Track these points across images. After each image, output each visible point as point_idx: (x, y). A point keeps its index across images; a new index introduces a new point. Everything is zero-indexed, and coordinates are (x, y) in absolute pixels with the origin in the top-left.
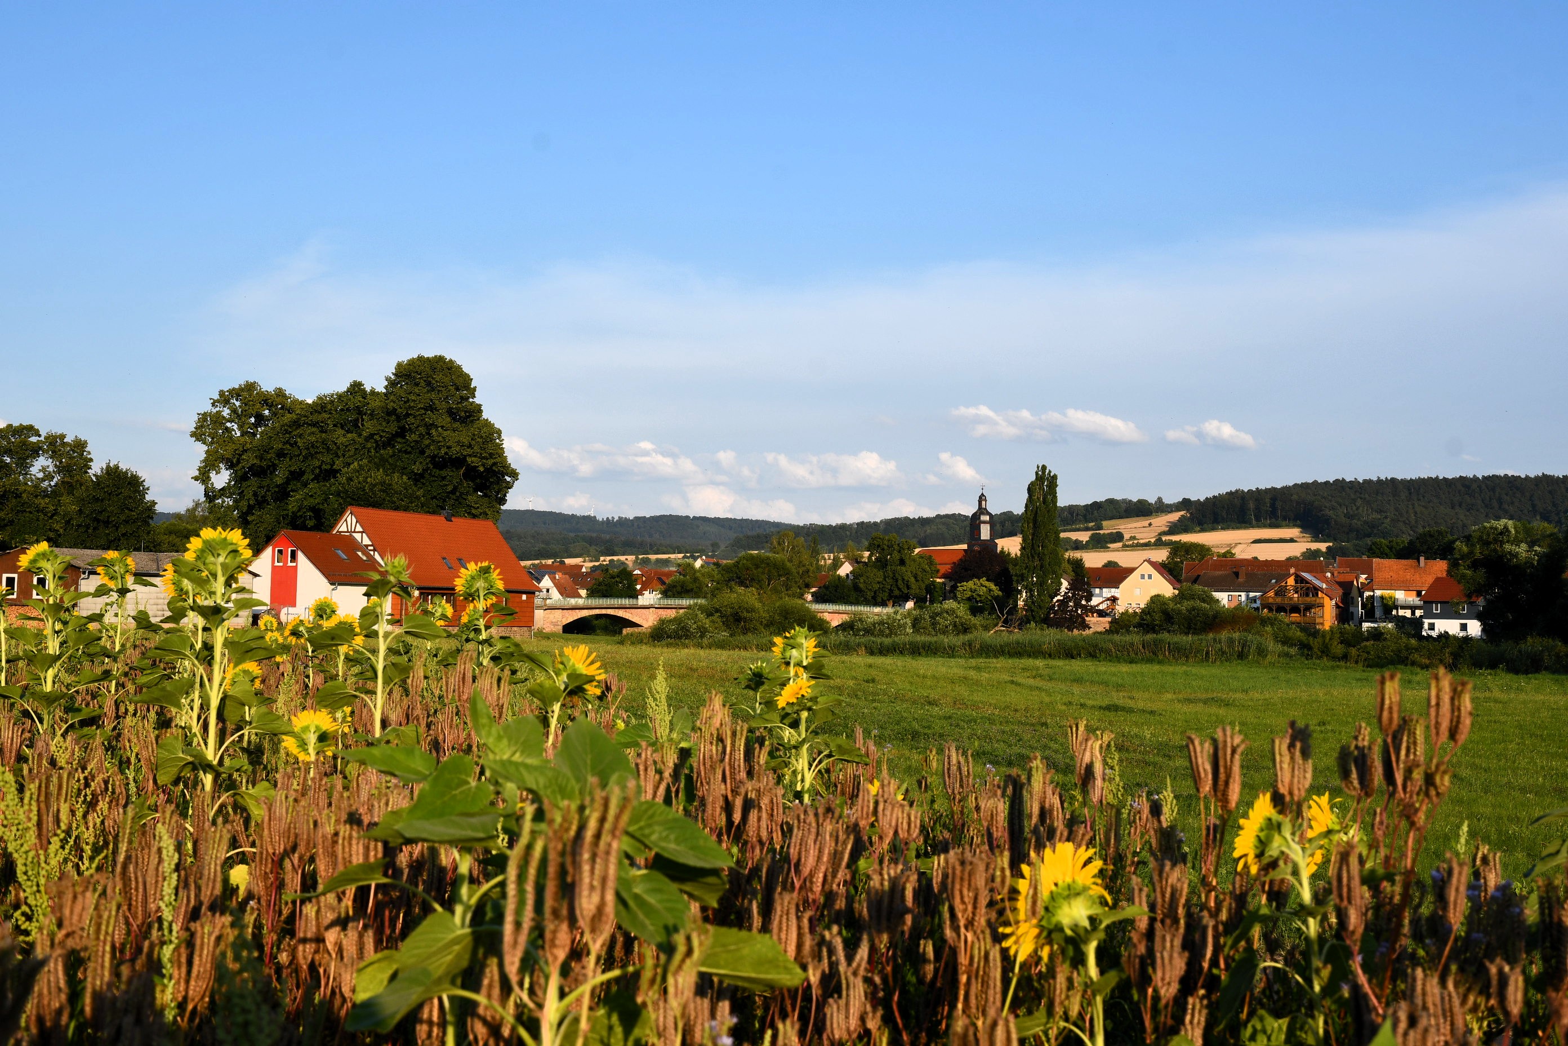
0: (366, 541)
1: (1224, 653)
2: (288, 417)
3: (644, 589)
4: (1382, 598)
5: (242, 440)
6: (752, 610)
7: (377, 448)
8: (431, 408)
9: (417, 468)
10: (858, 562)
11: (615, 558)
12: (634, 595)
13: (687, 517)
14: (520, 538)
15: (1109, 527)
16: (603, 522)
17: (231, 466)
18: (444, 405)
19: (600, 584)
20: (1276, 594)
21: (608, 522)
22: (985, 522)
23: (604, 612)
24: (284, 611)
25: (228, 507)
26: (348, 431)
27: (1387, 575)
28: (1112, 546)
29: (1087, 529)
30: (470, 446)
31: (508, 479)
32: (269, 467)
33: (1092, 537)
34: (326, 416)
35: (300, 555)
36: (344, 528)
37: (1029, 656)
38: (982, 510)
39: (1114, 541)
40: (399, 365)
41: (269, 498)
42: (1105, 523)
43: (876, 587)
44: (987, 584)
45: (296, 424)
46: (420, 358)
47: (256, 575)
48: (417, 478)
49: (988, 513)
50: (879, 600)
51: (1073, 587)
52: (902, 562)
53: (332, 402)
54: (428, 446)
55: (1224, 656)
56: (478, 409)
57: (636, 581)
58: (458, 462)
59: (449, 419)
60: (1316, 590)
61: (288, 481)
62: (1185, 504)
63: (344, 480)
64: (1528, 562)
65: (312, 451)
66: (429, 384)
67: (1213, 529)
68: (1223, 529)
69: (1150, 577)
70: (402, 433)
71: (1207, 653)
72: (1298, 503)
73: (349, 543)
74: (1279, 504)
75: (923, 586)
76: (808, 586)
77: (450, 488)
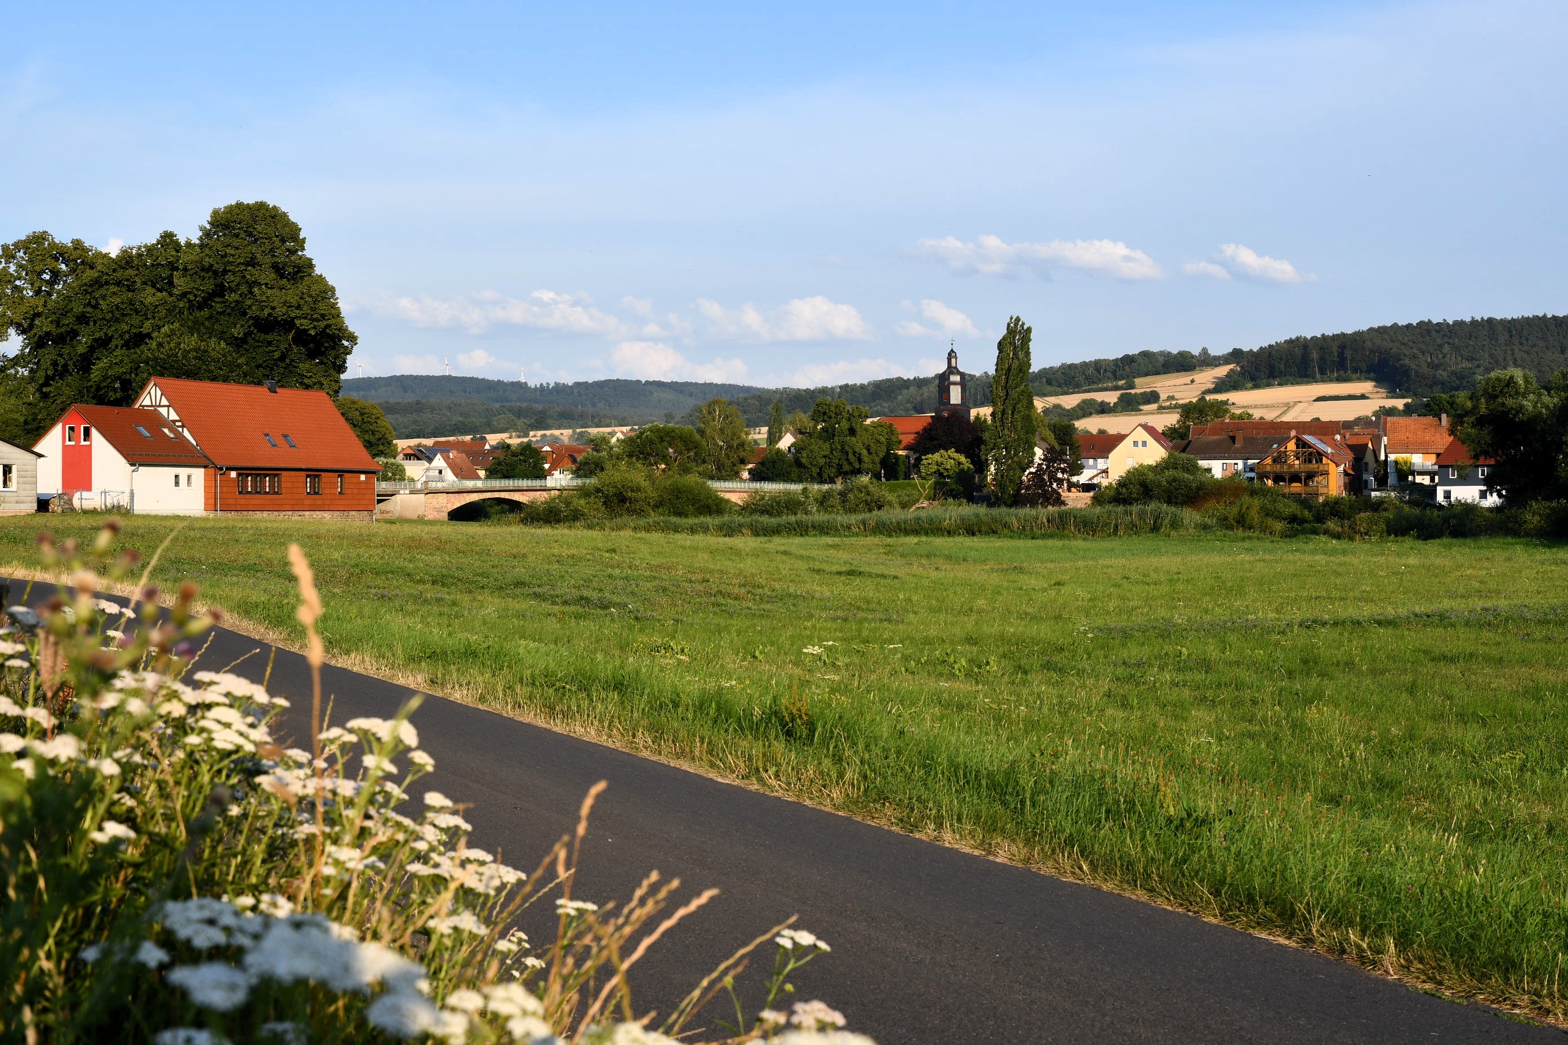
0: (173, 416)
1: (1134, 525)
2: (90, 274)
3: (553, 468)
4: (1396, 462)
5: (33, 302)
6: (639, 489)
7: (191, 308)
8: (252, 262)
9: (237, 331)
10: (801, 433)
11: (548, 433)
12: (542, 475)
13: (638, 382)
14: (433, 409)
15: (1143, 385)
16: (536, 389)
17: (22, 330)
18: (268, 259)
19: (499, 464)
20: (1274, 461)
21: (542, 389)
22: (955, 383)
23: (496, 495)
24: (77, 496)
25: (23, 378)
26: (160, 290)
27: (1402, 436)
28: (1145, 408)
29: (1116, 388)
30: (299, 307)
31: (346, 343)
32: (68, 333)
33: (1121, 398)
34: (131, 272)
35: (94, 433)
36: (147, 402)
37: (927, 534)
38: (951, 370)
39: (1148, 402)
40: (215, 213)
41: (71, 368)
42: (1138, 381)
43: (822, 461)
44: (956, 455)
45: (98, 283)
46: (239, 205)
47: (40, 456)
48: (238, 344)
49: (959, 373)
50: (826, 476)
51: (1053, 456)
52: (852, 432)
53: (140, 255)
54: (250, 307)
55: (1134, 529)
56: (309, 264)
57: (544, 459)
58: (288, 324)
59: (273, 276)
60: (1320, 455)
61: (92, 349)
62: (1236, 355)
63: (154, 345)
64: (1536, 418)
65: (117, 314)
66: (250, 235)
67: (1269, 385)
68: (1280, 384)
69: (1144, 444)
70: (220, 291)
71: (1116, 526)
72: (1372, 351)
73: (153, 418)
74: (1348, 353)
75: (877, 460)
76: (743, 462)
77: (277, 355)
